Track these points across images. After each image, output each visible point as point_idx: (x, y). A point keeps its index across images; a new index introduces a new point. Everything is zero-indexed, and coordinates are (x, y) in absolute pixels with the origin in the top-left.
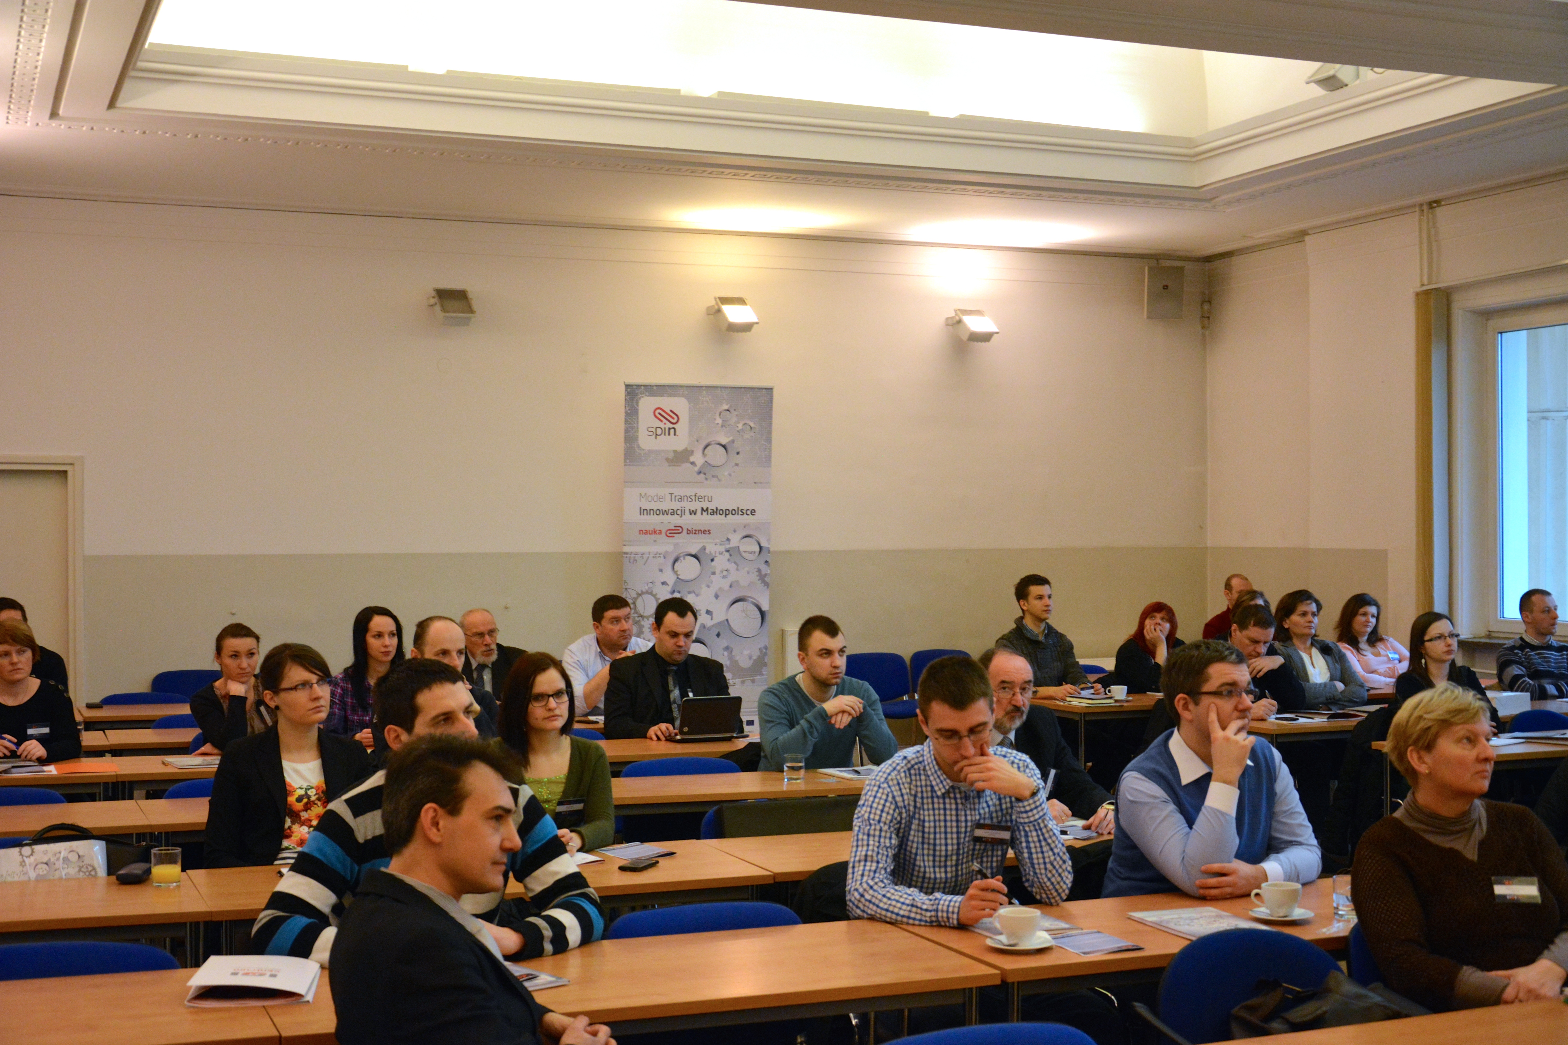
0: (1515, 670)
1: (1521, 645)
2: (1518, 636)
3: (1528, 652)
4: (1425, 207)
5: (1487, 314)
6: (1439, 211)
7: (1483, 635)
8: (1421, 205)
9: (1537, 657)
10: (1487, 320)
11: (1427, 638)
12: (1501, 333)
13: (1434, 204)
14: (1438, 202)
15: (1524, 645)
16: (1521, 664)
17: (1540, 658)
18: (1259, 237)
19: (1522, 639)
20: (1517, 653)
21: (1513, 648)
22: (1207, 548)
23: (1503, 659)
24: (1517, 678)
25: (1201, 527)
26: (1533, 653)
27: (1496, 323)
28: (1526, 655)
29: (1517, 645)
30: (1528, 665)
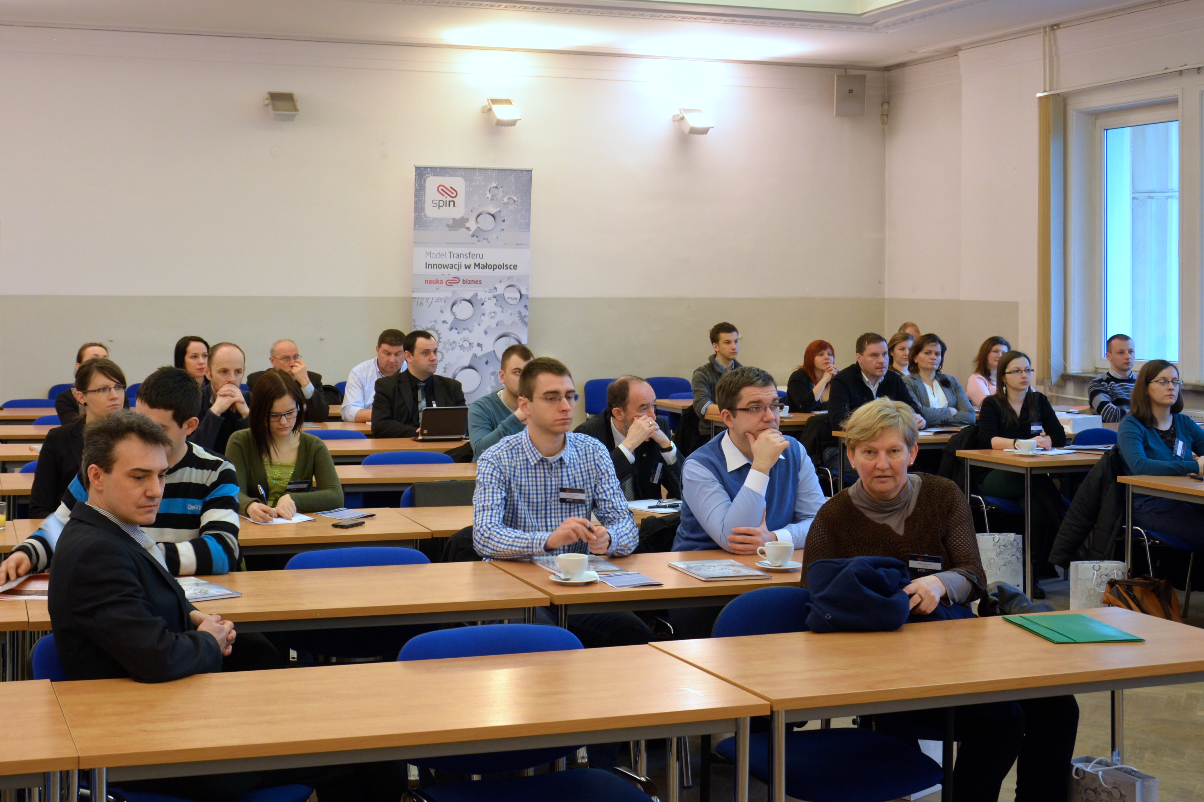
0: (1102, 397)
1: (1107, 378)
2: (1106, 372)
3: (1112, 384)
4: (1048, 29)
5: (1096, 115)
6: (1058, 32)
7: (1091, 371)
8: (1045, 28)
9: (1119, 388)
10: (1096, 119)
11: (1007, 371)
12: (1107, 130)
13: (1054, 27)
14: (1057, 25)
15: (1110, 378)
16: (1107, 393)
17: (1122, 389)
18: (922, 52)
19: (1108, 374)
20: (1104, 385)
21: (1101, 380)
22: (884, 299)
23: (1093, 389)
24: (1103, 404)
25: (880, 282)
26: (1117, 385)
27: (1103, 122)
28: (1111, 386)
29: (1105, 379)
30: (1112, 394)
